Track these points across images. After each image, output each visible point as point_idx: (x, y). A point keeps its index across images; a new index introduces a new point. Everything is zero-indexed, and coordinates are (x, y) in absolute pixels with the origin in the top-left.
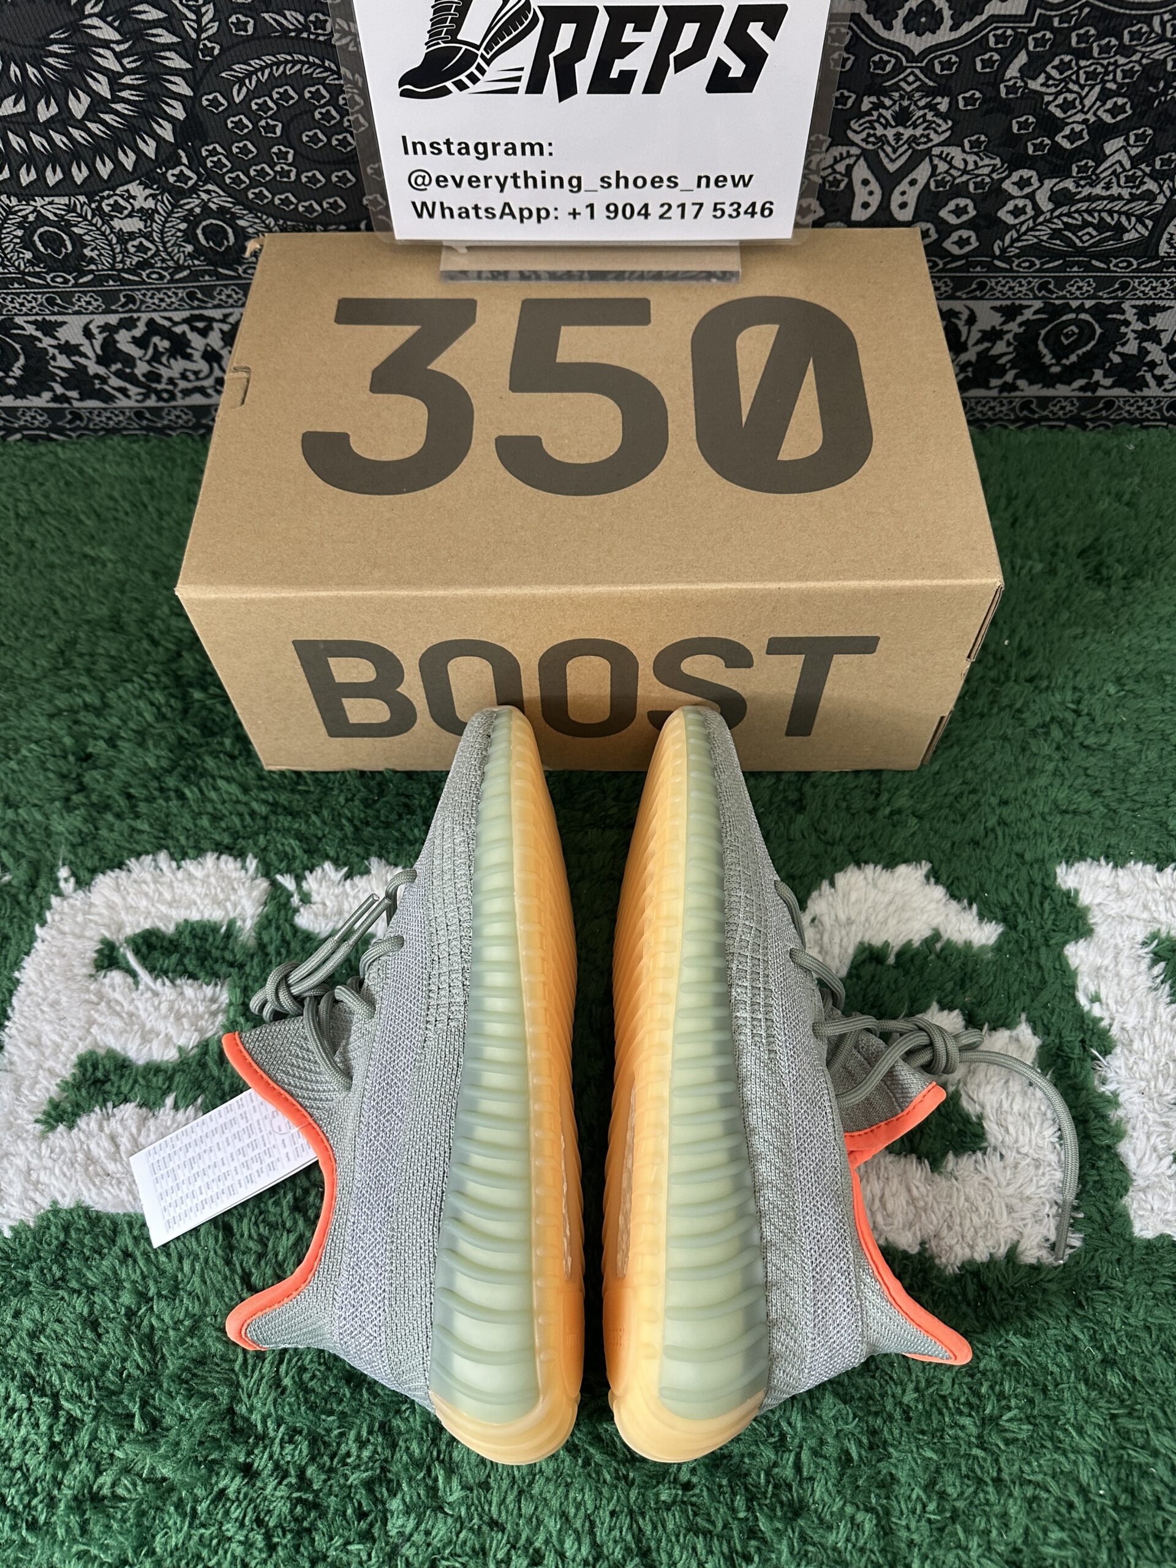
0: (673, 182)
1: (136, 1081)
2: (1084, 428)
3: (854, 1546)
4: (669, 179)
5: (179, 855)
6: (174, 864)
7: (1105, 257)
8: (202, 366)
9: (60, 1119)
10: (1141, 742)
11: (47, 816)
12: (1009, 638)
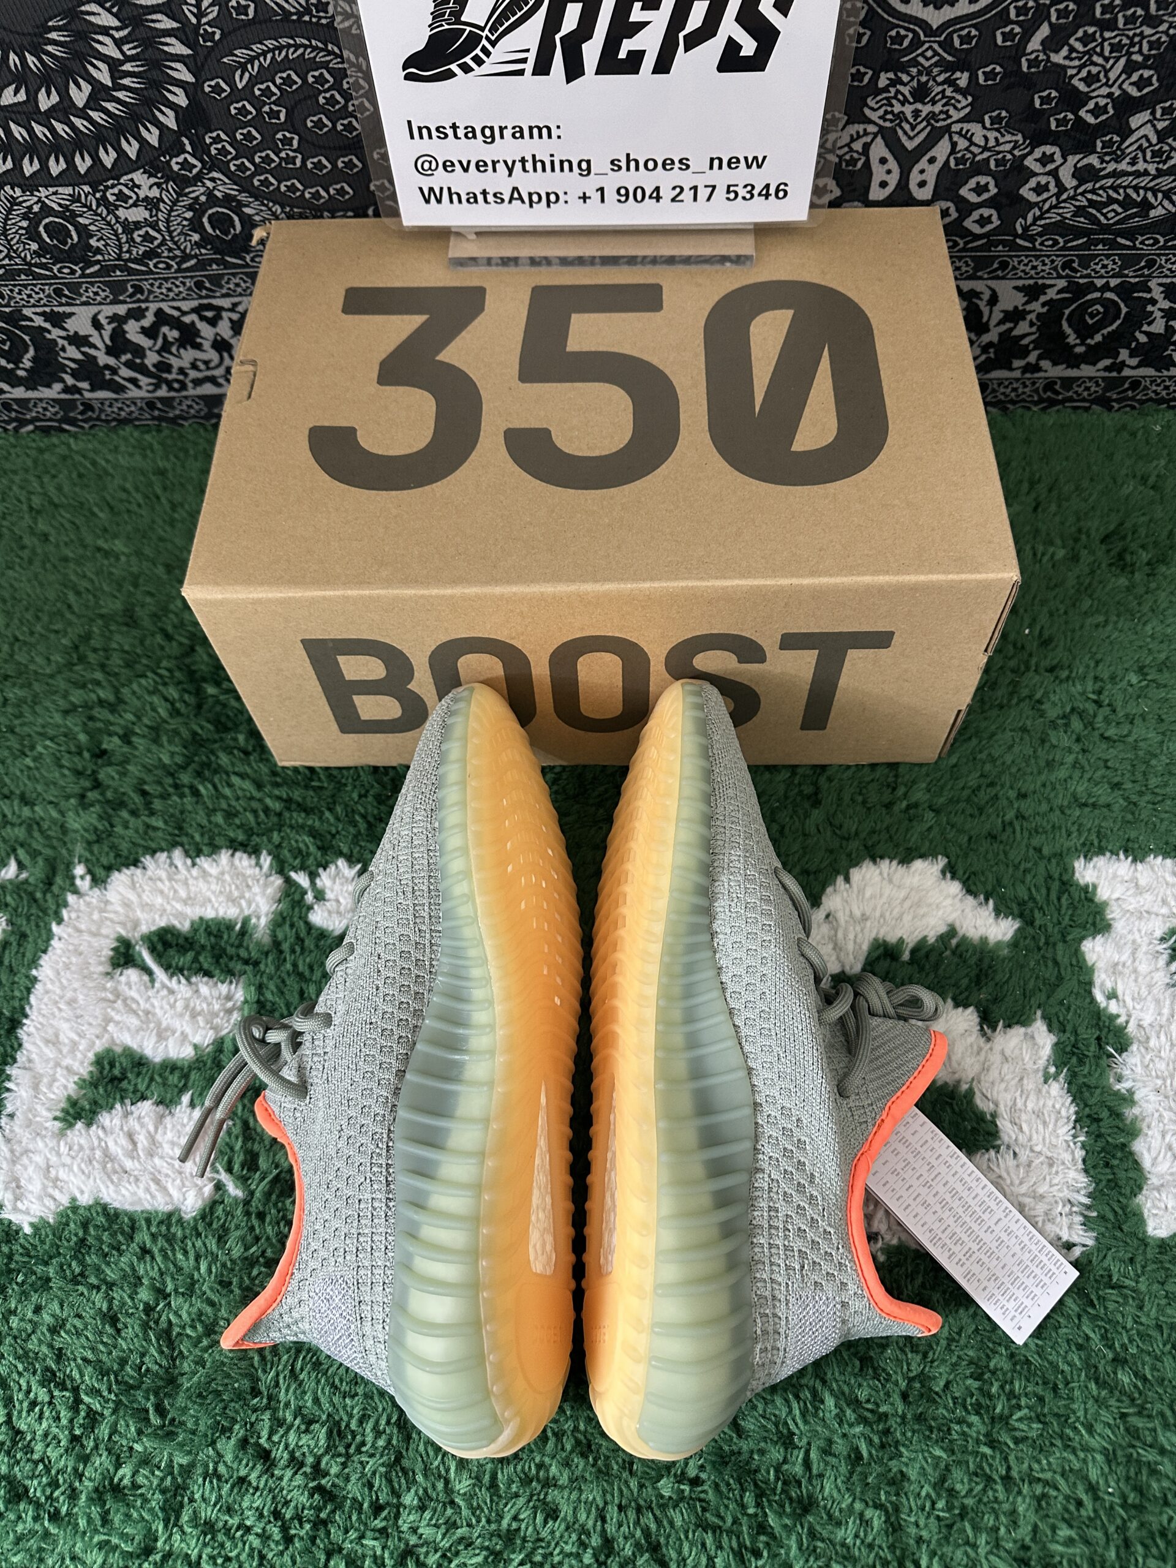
0: (685, 165)
1: (152, 1079)
2: (1110, 409)
3: (863, 1542)
4: (681, 162)
5: (194, 852)
6: (189, 862)
7: (1130, 234)
8: (212, 355)
9: (78, 1117)
10: (1163, 734)
11: (62, 814)
12: (1030, 627)
